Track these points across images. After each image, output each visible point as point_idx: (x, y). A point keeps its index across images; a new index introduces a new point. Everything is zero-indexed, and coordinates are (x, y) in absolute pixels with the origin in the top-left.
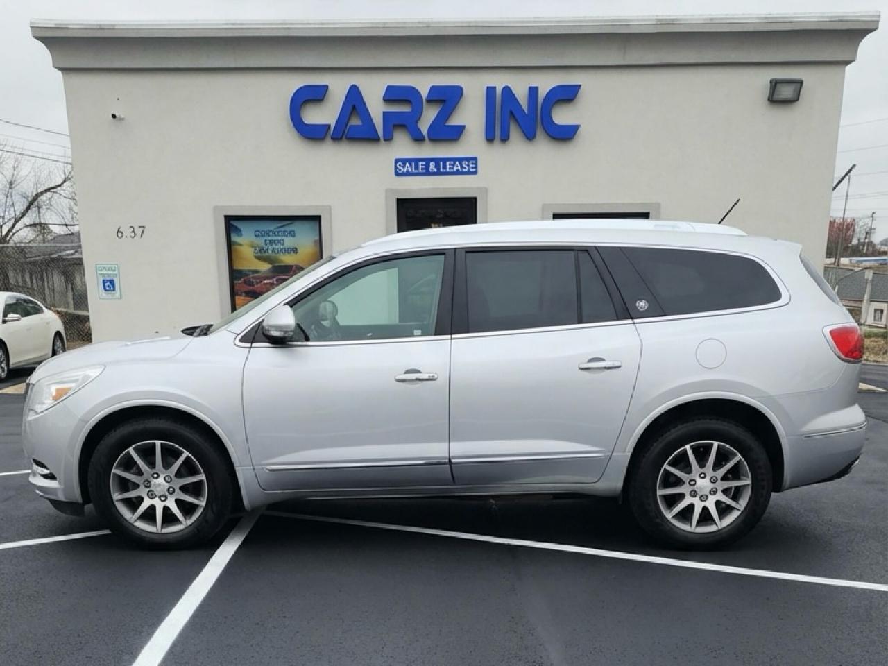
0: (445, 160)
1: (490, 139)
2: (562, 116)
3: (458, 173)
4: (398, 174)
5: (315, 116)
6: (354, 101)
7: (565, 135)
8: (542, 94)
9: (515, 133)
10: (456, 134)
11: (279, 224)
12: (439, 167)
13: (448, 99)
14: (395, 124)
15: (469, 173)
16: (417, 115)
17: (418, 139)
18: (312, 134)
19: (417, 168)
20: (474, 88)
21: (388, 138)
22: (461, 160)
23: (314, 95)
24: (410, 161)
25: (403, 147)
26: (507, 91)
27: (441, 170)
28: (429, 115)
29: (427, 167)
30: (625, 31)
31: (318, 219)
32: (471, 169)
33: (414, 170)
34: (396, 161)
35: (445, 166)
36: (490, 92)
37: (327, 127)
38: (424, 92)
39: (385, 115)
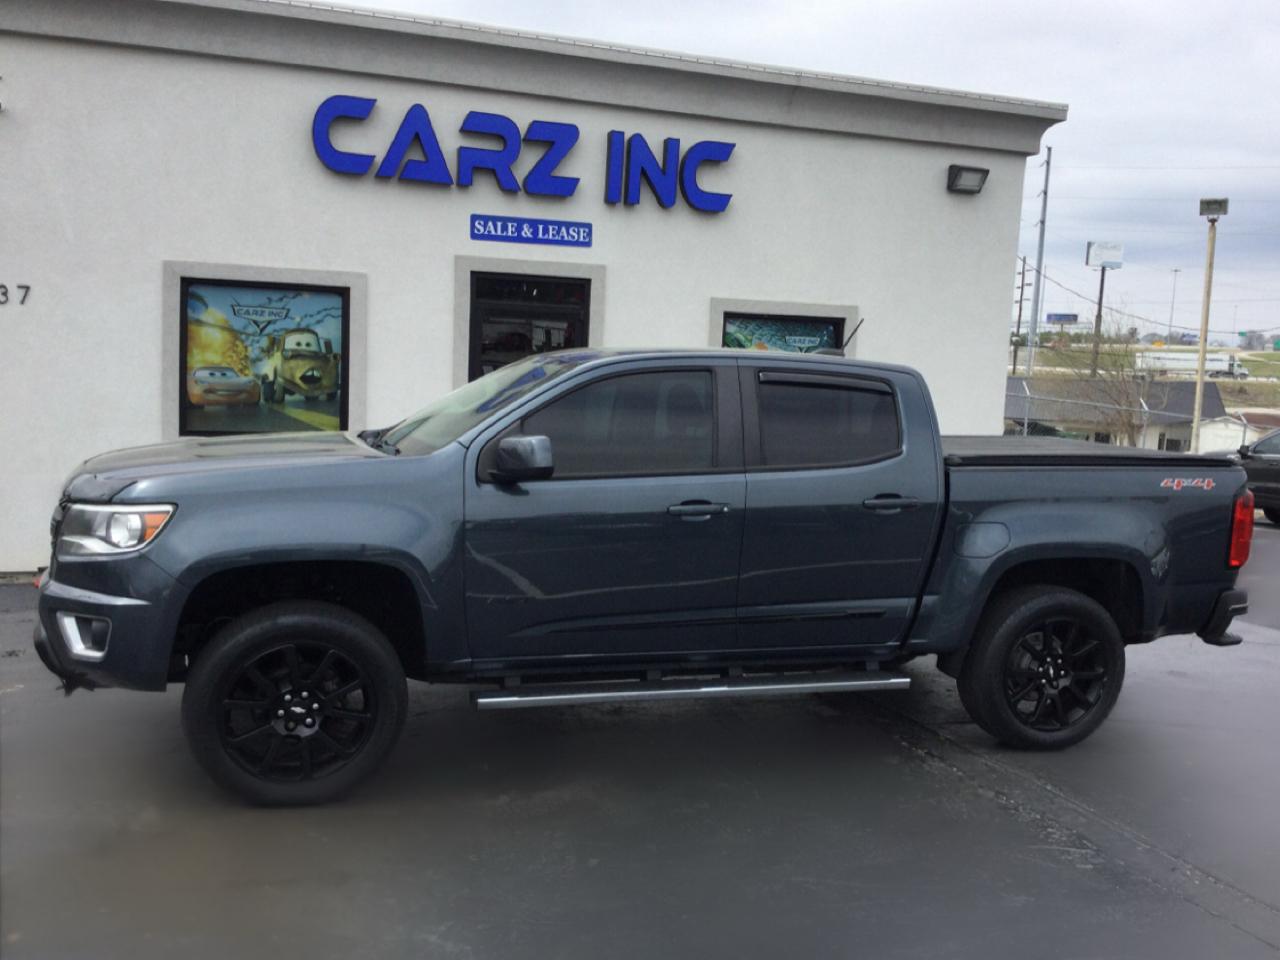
0: (546, 223)
1: (611, 199)
2: (709, 182)
3: (562, 242)
4: (474, 236)
5: (349, 141)
6: (416, 128)
7: (713, 206)
8: (685, 147)
9: (647, 197)
10: (566, 189)
11: (275, 296)
12: (537, 233)
13: (557, 140)
14: (472, 168)
15: (577, 244)
16: (511, 154)
17: (508, 188)
18: (346, 167)
19: (505, 228)
20: (594, 130)
21: (465, 183)
22: (568, 225)
23: (355, 111)
24: (495, 219)
25: (486, 199)
26: (638, 139)
27: (540, 235)
28: (527, 161)
29: (519, 229)
30: (793, 82)
31: (343, 293)
32: (581, 239)
33: (499, 233)
34: (474, 218)
35: (546, 231)
36: (614, 137)
37: (370, 159)
38: (523, 126)
39: (462, 151)
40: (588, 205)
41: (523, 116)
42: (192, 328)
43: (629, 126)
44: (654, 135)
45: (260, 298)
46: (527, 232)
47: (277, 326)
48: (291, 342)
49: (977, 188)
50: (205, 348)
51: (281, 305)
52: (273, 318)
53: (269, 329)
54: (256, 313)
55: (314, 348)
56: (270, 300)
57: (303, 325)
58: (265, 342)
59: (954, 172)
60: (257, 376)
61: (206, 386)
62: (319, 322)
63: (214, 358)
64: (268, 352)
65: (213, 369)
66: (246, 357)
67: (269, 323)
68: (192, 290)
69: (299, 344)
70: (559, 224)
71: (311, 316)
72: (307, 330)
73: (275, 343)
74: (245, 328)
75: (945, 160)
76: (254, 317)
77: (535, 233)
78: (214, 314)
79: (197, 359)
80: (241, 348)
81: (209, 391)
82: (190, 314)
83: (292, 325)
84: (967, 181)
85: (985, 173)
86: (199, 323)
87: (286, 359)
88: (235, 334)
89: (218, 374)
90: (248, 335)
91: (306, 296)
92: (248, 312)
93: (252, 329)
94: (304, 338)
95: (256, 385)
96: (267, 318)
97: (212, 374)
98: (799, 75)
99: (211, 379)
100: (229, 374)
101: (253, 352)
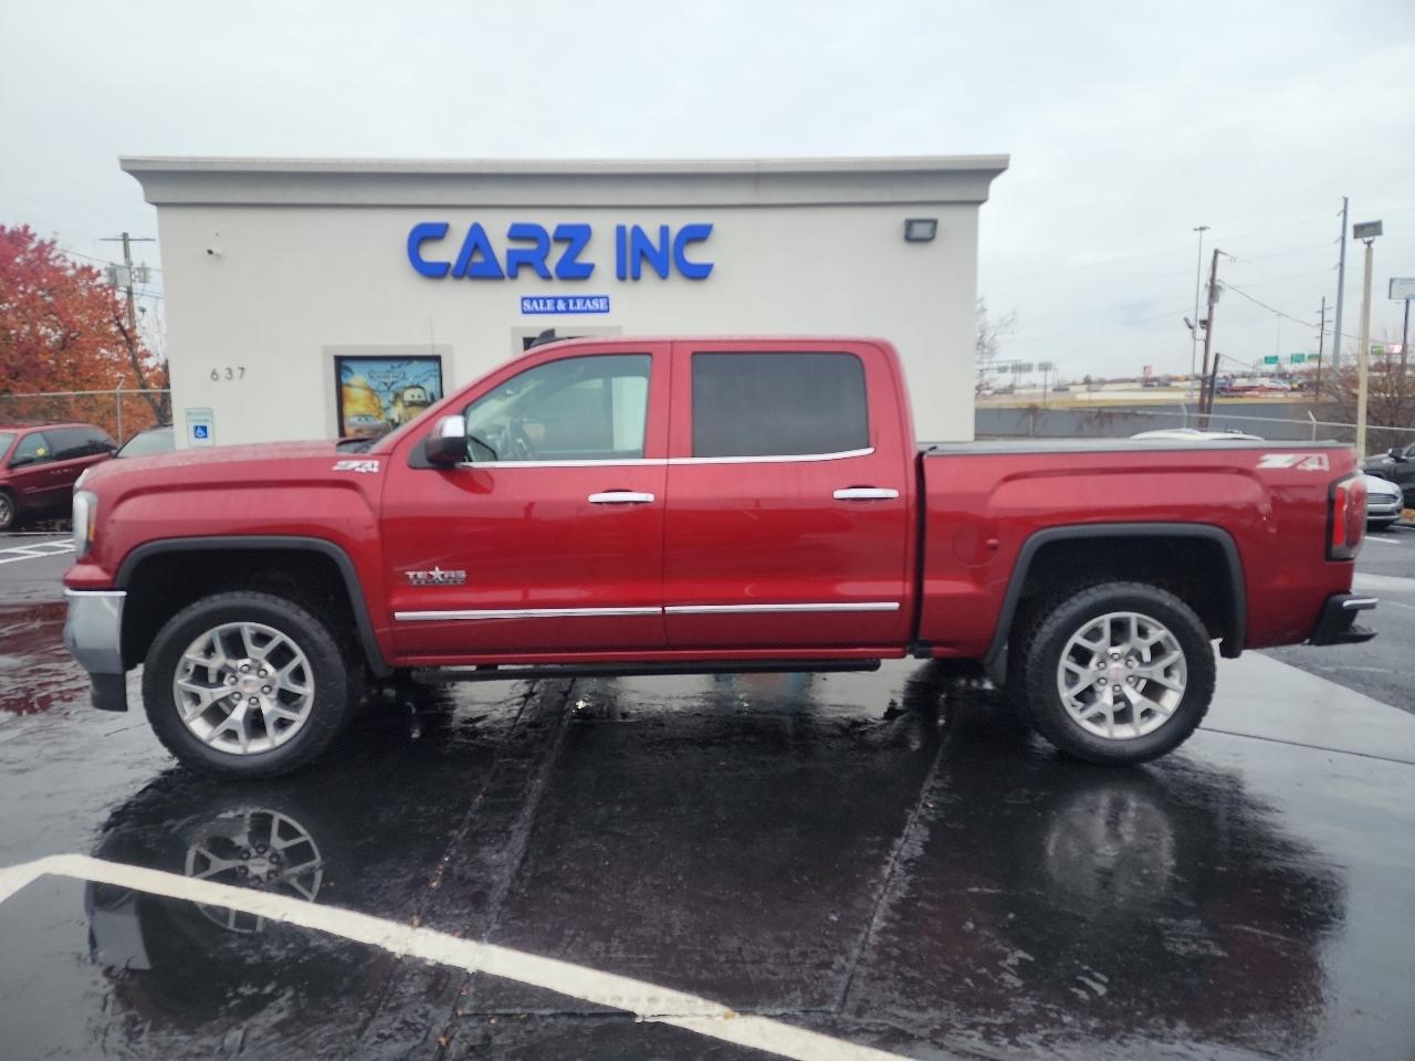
0: (575, 299)
1: (621, 277)
2: (695, 255)
3: (588, 311)
4: (524, 312)
5: (433, 253)
6: (477, 241)
7: (700, 273)
8: (674, 232)
9: (647, 272)
10: (585, 273)
11: (396, 364)
12: (568, 306)
13: (576, 237)
14: (518, 263)
15: (599, 311)
16: (544, 252)
17: (546, 277)
19: (545, 305)
20: (604, 228)
21: (514, 276)
22: (591, 299)
23: (435, 233)
24: (538, 299)
25: (529, 284)
26: (637, 230)
27: (571, 307)
28: (557, 253)
29: (556, 304)
30: (755, 170)
31: (437, 359)
32: (602, 308)
33: (542, 308)
34: (524, 299)
35: (575, 304)
36: (621, 230)
37: (448, 265)
38: (551, 230)
39: (510, 253)
40: (604, 281)
41: (550, 222)
42: (345, 389)
43: (630, 220)
44: (650, 225)
45: (386, 366)
46: (561, 306)
47: (398, 385)
48: (408, 396)
49: (931, 236)
50: (353, 401)
51: (399, 370)
52: (395, 379)
53: (393, 387)
54: (384, 377)
55: (423, 399)
56: (393, 367)
57: (415, 383)
58: (391, 397)
59: (910, 224)
60: (388, 420)
61: (355, 428)
62: (425, 380)
63: (360, 408)
64: (394, 403)
65: (361, 416)
66: (380, 408)
67: (393, 383)
68: (342, 363)
69: (413, 396)
70: (585, 299)
71: (420, 377)
72: (418, 387)
73: (398, 396)
74: (378, 387)
75: (899, 217)
76: (384, 380)
77: (568, 305)
78: (358, 379)
79: (349, 409)
80: (376, 401)
81: (359, 431)
82: (344, 380)
83: (407, 384)
84: (920, 231)
85: (934, 222)
86: (349, 385)
87: (405, 407)
88: (372, 391)
89: (363, 419)
90: (380, 392)
91: (416, 363)
92: (379, 377)
93: (383, 388)
94: (417, 392)
95: (387, 425)
96: (391, 380)
97: (359, 420)
98: (758, 163)
99: (359, 423)
100: (370, 418)
101: (384, 403)
